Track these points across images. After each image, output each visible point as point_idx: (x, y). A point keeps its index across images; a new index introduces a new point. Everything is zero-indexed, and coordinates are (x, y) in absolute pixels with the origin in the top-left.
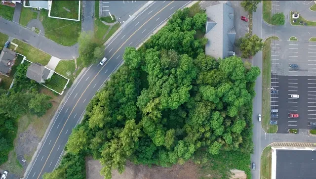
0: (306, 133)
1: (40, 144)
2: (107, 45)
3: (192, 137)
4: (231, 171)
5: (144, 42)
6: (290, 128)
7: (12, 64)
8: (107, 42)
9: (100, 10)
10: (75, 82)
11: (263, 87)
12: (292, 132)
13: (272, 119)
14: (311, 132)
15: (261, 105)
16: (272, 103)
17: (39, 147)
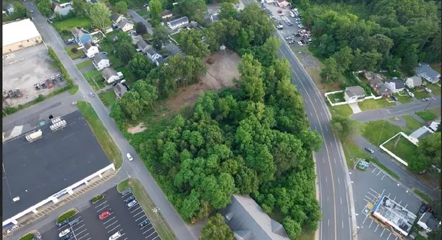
0: (80, 208)
1: (302, 65)
2: (339, 146)
3: (206, 117)
4: (145, 128)
5: (315, 165)
6: (104, 200)
7: (375, 89)
8: (341, 148)
9: (379, 168)
10: (327, 107)
11: (163, 219)
12: (99, 198)
13: (131, 194)
14: (73, 212)
15: (153, 199)
16: (141, 209)
17: (301, 64)
